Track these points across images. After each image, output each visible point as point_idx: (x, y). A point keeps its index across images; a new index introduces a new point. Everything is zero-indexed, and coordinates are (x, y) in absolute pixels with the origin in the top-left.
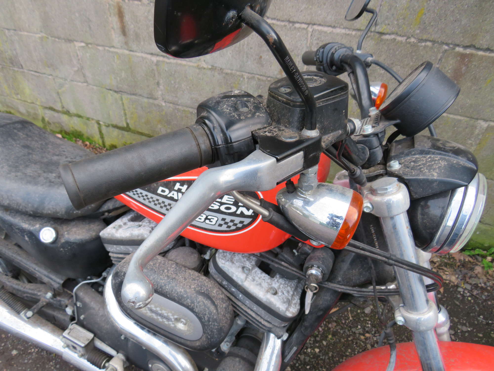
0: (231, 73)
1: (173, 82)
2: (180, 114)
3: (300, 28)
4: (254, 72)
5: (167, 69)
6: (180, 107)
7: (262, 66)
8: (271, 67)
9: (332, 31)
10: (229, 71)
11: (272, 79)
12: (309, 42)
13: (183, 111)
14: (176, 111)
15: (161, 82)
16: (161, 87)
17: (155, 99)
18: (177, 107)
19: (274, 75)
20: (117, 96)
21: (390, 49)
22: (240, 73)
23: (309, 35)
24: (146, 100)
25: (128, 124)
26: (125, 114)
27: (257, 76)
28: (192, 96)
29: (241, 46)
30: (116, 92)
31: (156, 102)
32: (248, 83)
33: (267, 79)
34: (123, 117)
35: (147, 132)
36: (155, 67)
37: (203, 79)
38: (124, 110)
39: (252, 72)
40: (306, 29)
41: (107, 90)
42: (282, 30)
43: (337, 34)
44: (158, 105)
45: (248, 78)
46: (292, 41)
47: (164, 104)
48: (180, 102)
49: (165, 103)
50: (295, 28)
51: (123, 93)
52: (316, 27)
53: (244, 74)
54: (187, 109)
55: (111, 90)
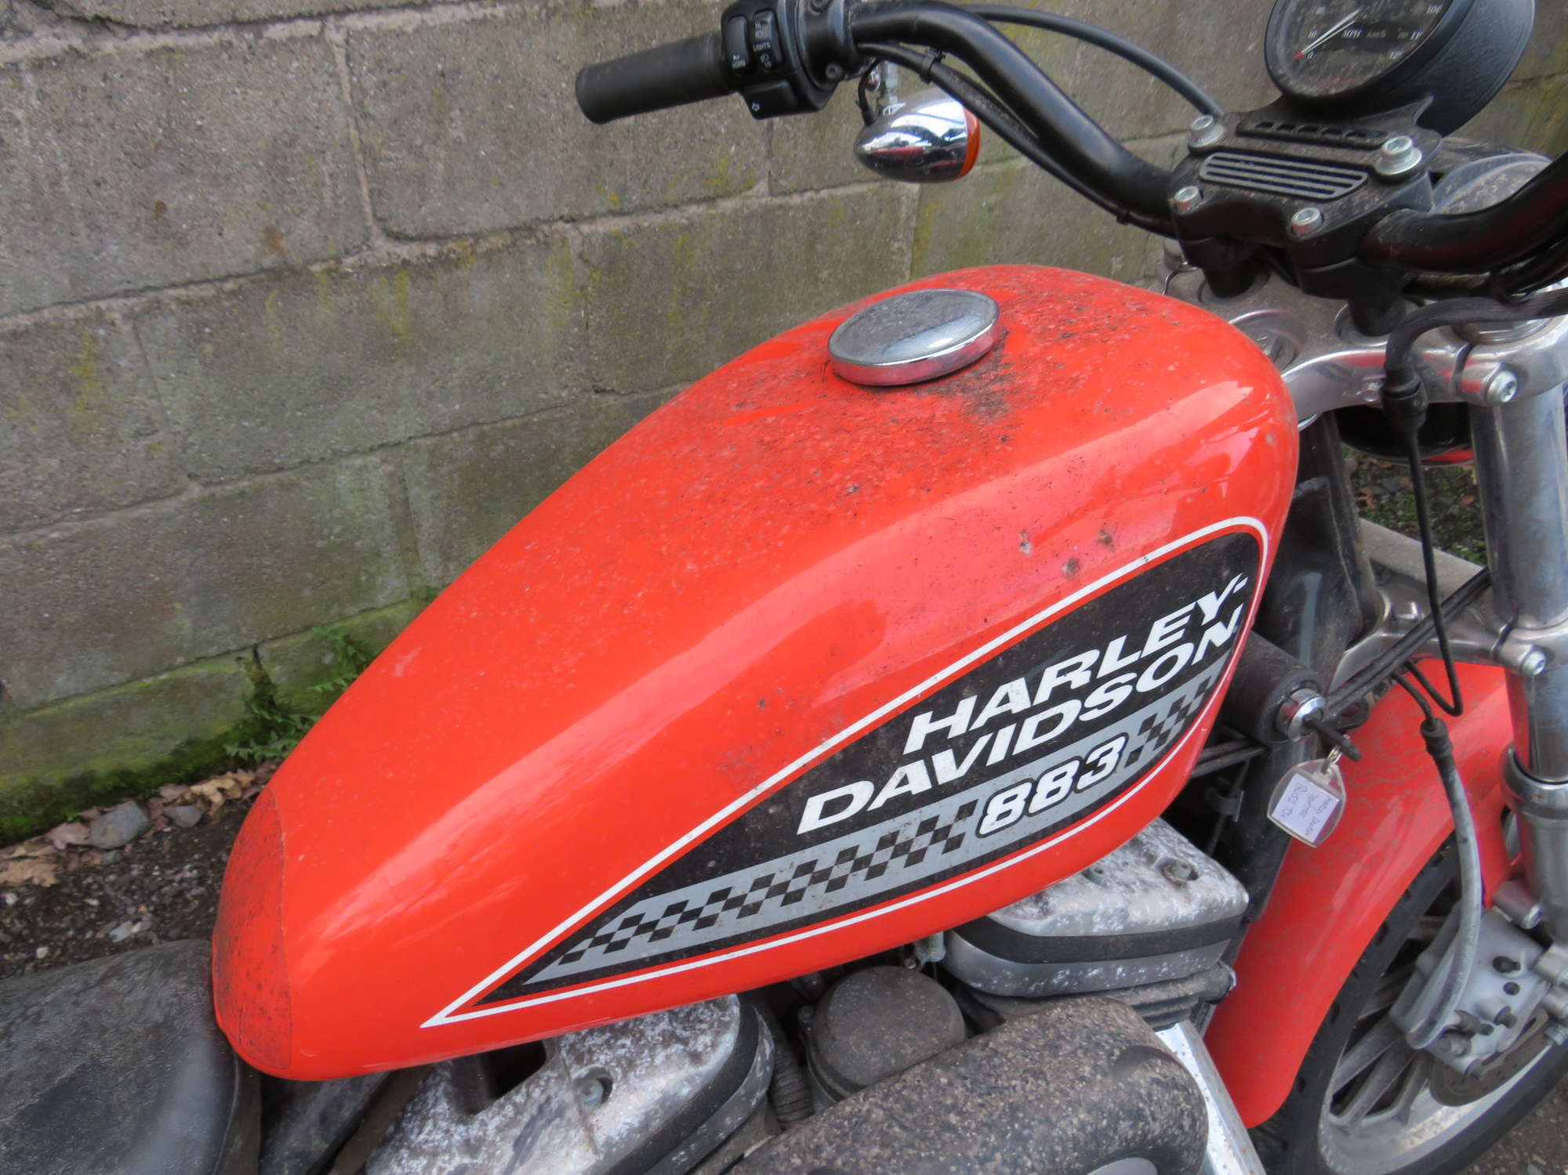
0: (36, 324)
3: (292, 39)
4: (151, 283)
7: (181, 242)
8: (220, 234)
9: (423, 21)
10: (25, 321)
11: (242, 281)
12: (347, 87)
19: (247, 261)
21: (632, 38)
22: (83, 307)
23: (340, 59)
27: (172, 292)
29: (46, 189)
32: (138, 338)
33: (220, 290)
39: (141, 285)
40: (318, 39)
42: (218, 67)
43: (446, 30)
45: (131, 316)
46: (276, 103)
50: (272, 44)
52: (354, 22)
53: (103, 304)
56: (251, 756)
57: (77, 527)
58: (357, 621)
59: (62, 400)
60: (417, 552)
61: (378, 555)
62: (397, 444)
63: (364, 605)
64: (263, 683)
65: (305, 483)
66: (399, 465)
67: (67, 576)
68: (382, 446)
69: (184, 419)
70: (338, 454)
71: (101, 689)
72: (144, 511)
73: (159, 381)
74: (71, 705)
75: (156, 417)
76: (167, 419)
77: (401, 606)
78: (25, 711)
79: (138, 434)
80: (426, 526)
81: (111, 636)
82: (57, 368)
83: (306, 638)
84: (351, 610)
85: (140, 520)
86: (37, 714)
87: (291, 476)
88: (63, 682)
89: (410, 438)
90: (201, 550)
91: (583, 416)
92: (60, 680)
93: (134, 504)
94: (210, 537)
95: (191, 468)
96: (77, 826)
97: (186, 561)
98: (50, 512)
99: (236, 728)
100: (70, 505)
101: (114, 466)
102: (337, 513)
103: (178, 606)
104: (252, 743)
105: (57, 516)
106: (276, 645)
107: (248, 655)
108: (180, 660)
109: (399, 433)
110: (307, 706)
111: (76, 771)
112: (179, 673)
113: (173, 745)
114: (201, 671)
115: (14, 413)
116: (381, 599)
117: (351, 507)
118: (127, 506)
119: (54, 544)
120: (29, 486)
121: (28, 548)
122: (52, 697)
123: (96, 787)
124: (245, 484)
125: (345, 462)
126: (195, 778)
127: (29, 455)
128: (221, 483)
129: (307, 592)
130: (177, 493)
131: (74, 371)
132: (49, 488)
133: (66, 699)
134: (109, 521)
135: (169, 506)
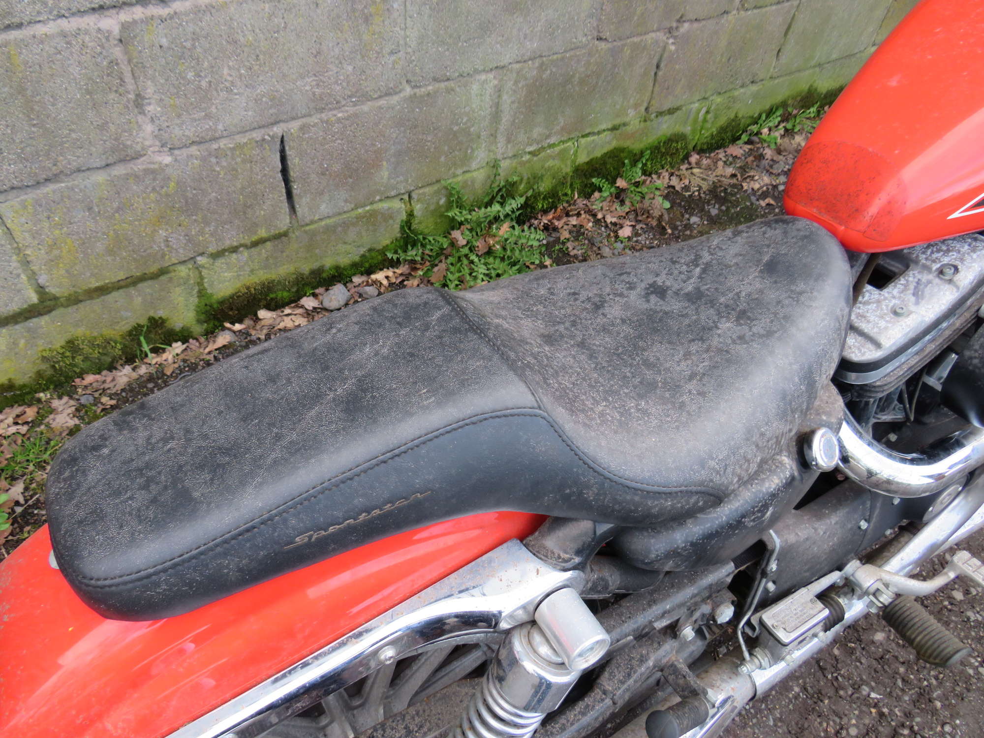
1: (190, 75)
2: (225, 164)
5: (164, 42)
6: (222, 143)
13: (233, 149)
14: (213, 160)
15: (150, 90)
16: (152, 109)
17: (138, 156)
18: (215, 146)
24: (100, 177)
25: (41, 290)
26: (26, 263)
28: (259, 91)
31: (139, 166)
34: (18, 276)
35: (121, 275)
36: (117, 52)
37: (285, 28)
38: (18, 250)
44: (147, 171)
47: (167, 160)
48: (220, 127)
49: (172, 154)
54: (243, 139)
56: (398, 259)
57: (351, 110)
58: (460, 178)
59: (363, 28)
60: (496, 137)
61: (479, 137)
62: (503, 67)
63: (465, 169)
64: (411, 215)
65: (458, 89)
66: (501, 80)
67: (339, 141)
68: (497, 67)
69: (413, 44)
70: (477, 72)
71: (340, 214)
72: (382, 102)
73: (408, 18)
74: (323, 223)
75: (401, 42)
76: (406, 44)
77: (481, 170)
78: (303, 226)
79: (392, 53)
80: (504, 120)
81: (351, 180)
82: (365, 7)
83: (436, 187)
84: (459, 171)
85: (380, 108)
86: (307, 228)
87: (451, 84)
88: (324, 208)
89: (510, 63)
90: (402, 129)
91: (589, 54)
92: (323, 207)
93: (380, 97)
94: (409, 120)
95: (409, 76)
96: (311, 298)
97: (394, 135)
98: (341, 100)
99: (392, 242)
100: (350, 97)
101: (377, 72)
102: (467, 109)
103: (385, 163)
104: (400, 251)
105: (343, 102)
106: (421, 191)
107: (406, 197)
108: (378, 198)
109: (505, 60)
110: (426, 231)
111: (316, 265)
112: (375, 206)
113: (362, 251)
114: (385, 205)
115: (340, 34)
116: (474, 165)
117: (474, 106)
118: (376, 98)
119: (339, 120)
120: (336, 83)
121: (327, 122)
122: (316, 218)
123: (324, 275)
124: (430, 88)
125: (478, 77)
126: (369, 272)
127: (341, 63)
128: (420, 87)
129: (443, 159)
130: (400, 92)
131: (372, 9)
132: (345, 84)
133: (321, 220)
134: (365, 108)
135: (395, 99)
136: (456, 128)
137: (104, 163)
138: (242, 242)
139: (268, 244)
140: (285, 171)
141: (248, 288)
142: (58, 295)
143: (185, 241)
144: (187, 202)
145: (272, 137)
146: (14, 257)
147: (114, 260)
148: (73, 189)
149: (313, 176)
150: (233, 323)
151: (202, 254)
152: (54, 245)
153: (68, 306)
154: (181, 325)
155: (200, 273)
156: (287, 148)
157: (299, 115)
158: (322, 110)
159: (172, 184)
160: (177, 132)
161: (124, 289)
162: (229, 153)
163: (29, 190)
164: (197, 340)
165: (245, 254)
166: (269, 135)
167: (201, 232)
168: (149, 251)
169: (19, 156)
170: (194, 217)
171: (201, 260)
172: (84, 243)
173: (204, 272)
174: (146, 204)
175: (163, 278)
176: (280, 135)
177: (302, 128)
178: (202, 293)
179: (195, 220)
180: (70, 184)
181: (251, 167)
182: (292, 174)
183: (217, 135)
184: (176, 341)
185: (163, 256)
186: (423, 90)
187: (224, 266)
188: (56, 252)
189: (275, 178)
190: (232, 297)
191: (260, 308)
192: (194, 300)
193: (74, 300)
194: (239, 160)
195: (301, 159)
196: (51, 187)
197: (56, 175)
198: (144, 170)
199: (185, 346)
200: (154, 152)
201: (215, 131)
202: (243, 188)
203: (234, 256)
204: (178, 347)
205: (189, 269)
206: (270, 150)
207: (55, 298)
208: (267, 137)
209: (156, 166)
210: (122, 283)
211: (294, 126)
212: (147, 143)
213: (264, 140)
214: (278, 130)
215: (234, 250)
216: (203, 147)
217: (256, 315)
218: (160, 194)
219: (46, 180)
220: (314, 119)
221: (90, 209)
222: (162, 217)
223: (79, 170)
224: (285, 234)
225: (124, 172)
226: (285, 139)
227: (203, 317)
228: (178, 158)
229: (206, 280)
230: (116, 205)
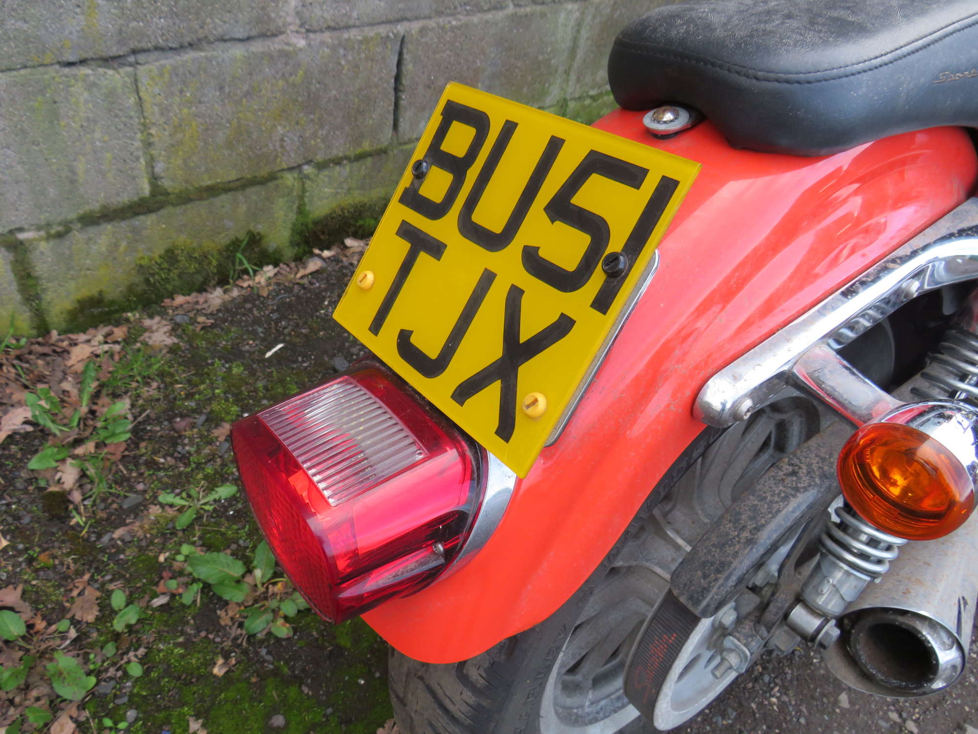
2: (350, 58)
6: (353, 34)
13: (361, 42)
14: (342, 51)
17: (278, 33)
18: (346, 36)
20: (115, 77)
24: (238, 51)
25: (154, 182)
26: (148, 145)
30: (107, 61)
31: (275, 45)
34: (138, 158)
35: (233, 175)
38: (144, 127)
41: (66, 70)
44: (281, 53)
47: (301, 43)
48: (355, 15)
49: (307, 38)
51: (141, 58)
54: (370, 32)
55: (83, 62)
136: (540, 58)
137: (246, 35)
138: (348, 153)
139: (369, 160)
140: (398, 78)
141: (342, 209)
142: (170, 190)
143: (298, 144)
144: (309, 96)
145: (395, 35)
146: (139, 135)
147: (230, 155)
148: (211, 61)
149: (421, 87)
150: (322, 250)
151: (309, 162)
152: (178, 128)
153: (177, 205)
154: (275, 246)
155: (303, 184)
156: (405, 51)
157: (422, 15)
158: (440, 14)
159: (301, 72)
160: (318, 12)
161: (233, 193)
162: (356, 46)
163: (170, 54)
164: (288, 265)
165: (346, 169)
166: (393, 33)
167: (314, 135)
168: (264, 150)
169: (171, 10)
170: (312, 116)
171: (307, 169)
172: (207, 129)
173: (308, 183)
174: (273, 92)
175: (271, 185)
176: (402, 34)
177: (423, 31)
178: (301, 211)
179: (312, 120)
180: (209, 54)
181: (372, 66)
182: (405, 81)
183: (351, 23)
184: (268, 264)
185: (276, 157)
186: (522, 10)
187: (326, 179)
188: (179, 136)
189: (388, 83)
190: (326, 218)
191: (348, 236)
192: (293, 216)
193: (184, 199)
194: (363, 56)
195: (414, 66)
196: (190, 56)
197: (199, 40)
198: (280, 51)
199: (276, 270)
200: (292, 32)
201: (350, 17)
202: (360, 90)
203: (338, 168)
204: (269, 270)
205: (294, 179)
206: (391, 50)
207: (167, 194)
208: (391, 35)
209: (291, 49)
210: (232, 185)
211: (416, 26)
212: (289, 19)
213: (388, 37)
214: (401, 28)
215: (338, 162)
216: (337, 34)
217: (343, 243)
218: (287, 82)
219: (190, 45)
220: (432, 23)
221: (221, 88)
222: (284, 111)
223: (223, 40)
224: (383, 152)
225: (261, 49)
226: (406, 40)
227: (297, 238)
228: (312, 43)
229: (307, 194)
230: (246, 87)
